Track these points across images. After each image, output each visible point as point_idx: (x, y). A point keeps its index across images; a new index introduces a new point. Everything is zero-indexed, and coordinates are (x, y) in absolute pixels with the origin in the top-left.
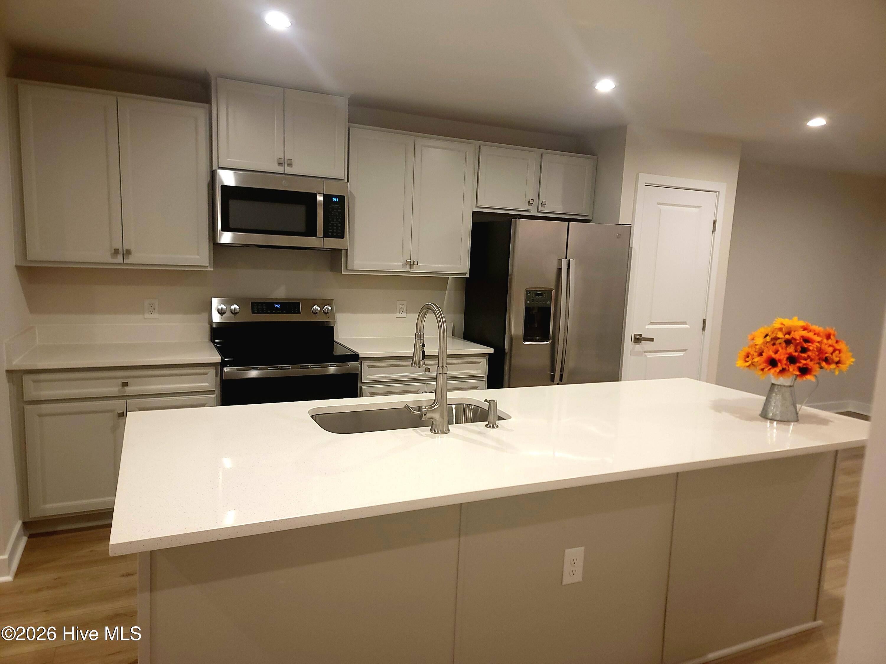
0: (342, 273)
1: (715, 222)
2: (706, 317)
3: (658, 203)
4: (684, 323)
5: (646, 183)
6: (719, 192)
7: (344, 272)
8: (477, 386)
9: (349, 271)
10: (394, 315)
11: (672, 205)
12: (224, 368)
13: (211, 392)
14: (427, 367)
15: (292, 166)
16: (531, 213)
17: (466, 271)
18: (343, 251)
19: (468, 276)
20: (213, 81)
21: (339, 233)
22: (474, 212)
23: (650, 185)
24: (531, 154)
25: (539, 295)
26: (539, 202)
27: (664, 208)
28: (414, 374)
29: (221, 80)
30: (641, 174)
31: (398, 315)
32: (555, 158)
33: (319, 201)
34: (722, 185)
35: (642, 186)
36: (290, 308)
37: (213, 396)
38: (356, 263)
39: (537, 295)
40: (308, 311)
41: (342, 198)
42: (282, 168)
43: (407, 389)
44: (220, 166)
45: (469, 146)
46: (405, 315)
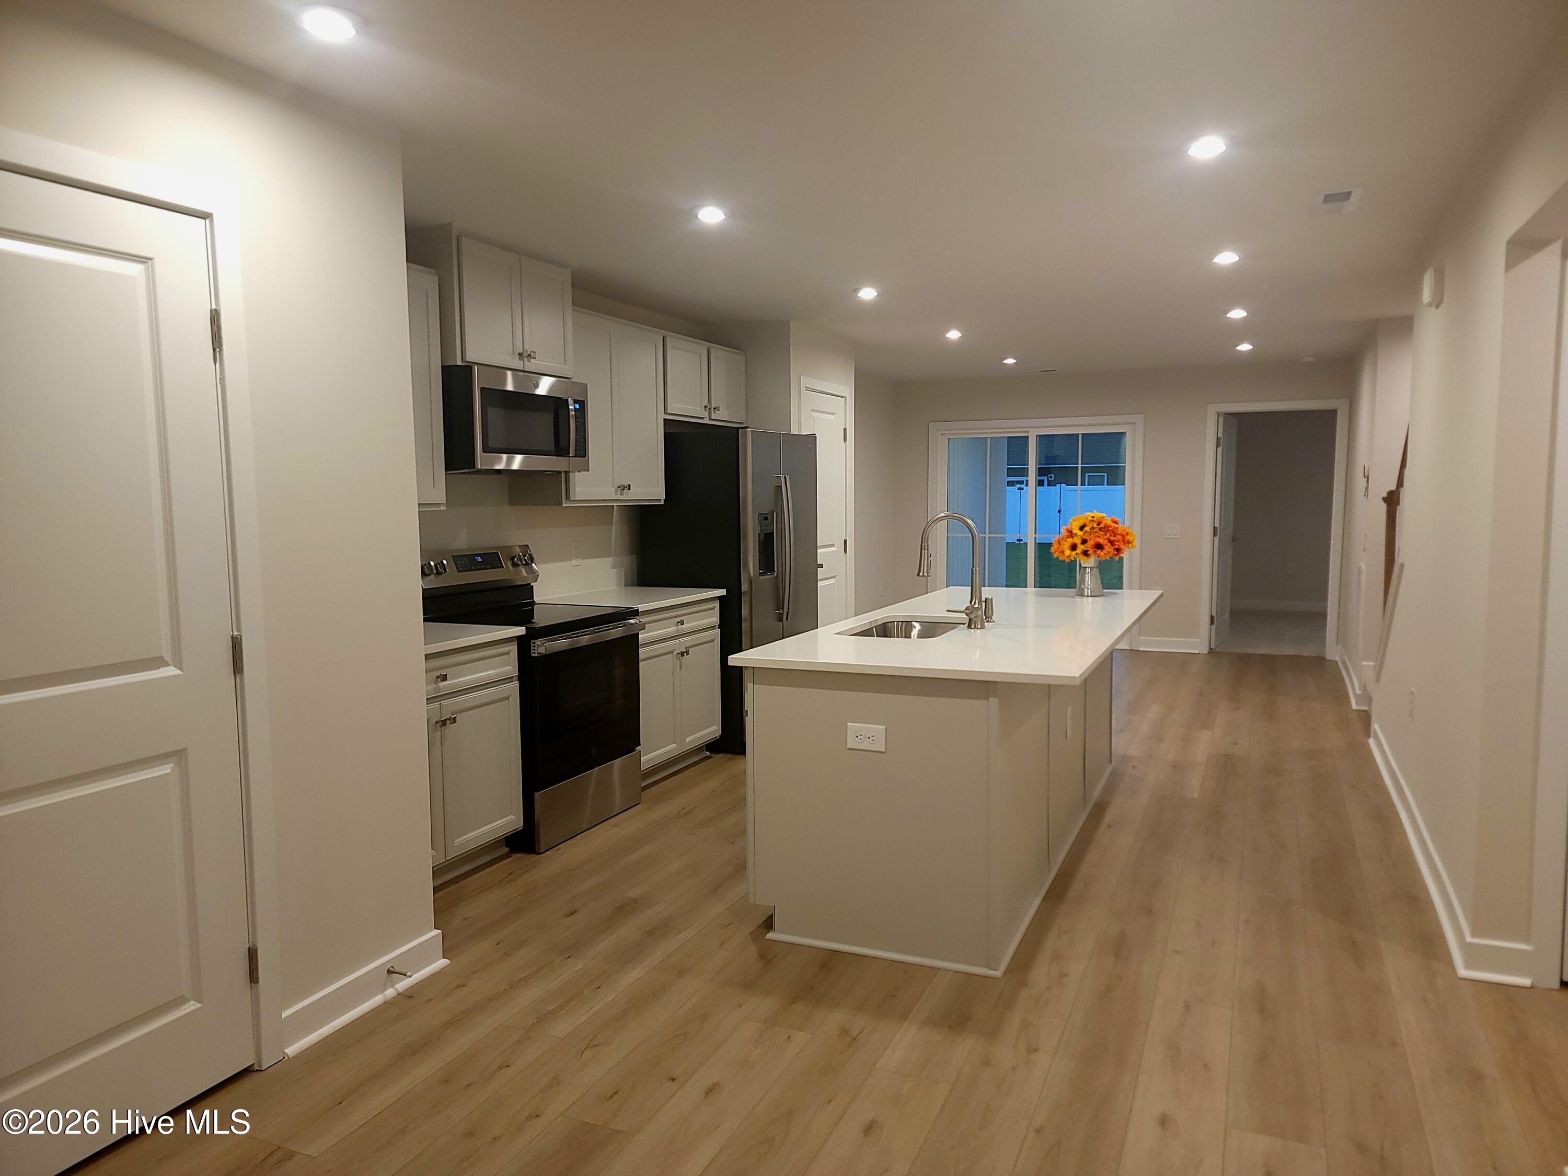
0: (564, 505)
1: (845, 430)
2: (846, 537)
3: (812, 410)
4: (833, 545)
5: (806, 387)
6: (845, 397)
7: (565, 504)
8: (712, 638)
9: (572, 502)
10: (570, 562)
11: (828, 413)
12: (532, 641)
13: (514, 679)
14: (679, 619)
15: (532, 360)
16: (706, 421)
17: (662, 496)
18: (563, 475)
19: (662, 503)
20: (454, 241)
21: (582, 451)
22: (664, 419)
23: (808, 389)
24: (701, 347)
25: (766, 519)
26: (713, 406)
27: (816, 415)
28: (671, 630)
29: (465, 241)
30: (802, 376)
31: (574, 562)
32: (720, 354)
33: (571, 407)
34: (847, 390)
35: (803, 389)
36: (491, 560)
37: (516, 684)
38: (577, 490)
39: (765, 519)
40: (509, 564)
41: (582, 404)
42: (522, 362)
43: (667, 650)
44: (468, 360)
45: (657, 337)
46: (580, 561)
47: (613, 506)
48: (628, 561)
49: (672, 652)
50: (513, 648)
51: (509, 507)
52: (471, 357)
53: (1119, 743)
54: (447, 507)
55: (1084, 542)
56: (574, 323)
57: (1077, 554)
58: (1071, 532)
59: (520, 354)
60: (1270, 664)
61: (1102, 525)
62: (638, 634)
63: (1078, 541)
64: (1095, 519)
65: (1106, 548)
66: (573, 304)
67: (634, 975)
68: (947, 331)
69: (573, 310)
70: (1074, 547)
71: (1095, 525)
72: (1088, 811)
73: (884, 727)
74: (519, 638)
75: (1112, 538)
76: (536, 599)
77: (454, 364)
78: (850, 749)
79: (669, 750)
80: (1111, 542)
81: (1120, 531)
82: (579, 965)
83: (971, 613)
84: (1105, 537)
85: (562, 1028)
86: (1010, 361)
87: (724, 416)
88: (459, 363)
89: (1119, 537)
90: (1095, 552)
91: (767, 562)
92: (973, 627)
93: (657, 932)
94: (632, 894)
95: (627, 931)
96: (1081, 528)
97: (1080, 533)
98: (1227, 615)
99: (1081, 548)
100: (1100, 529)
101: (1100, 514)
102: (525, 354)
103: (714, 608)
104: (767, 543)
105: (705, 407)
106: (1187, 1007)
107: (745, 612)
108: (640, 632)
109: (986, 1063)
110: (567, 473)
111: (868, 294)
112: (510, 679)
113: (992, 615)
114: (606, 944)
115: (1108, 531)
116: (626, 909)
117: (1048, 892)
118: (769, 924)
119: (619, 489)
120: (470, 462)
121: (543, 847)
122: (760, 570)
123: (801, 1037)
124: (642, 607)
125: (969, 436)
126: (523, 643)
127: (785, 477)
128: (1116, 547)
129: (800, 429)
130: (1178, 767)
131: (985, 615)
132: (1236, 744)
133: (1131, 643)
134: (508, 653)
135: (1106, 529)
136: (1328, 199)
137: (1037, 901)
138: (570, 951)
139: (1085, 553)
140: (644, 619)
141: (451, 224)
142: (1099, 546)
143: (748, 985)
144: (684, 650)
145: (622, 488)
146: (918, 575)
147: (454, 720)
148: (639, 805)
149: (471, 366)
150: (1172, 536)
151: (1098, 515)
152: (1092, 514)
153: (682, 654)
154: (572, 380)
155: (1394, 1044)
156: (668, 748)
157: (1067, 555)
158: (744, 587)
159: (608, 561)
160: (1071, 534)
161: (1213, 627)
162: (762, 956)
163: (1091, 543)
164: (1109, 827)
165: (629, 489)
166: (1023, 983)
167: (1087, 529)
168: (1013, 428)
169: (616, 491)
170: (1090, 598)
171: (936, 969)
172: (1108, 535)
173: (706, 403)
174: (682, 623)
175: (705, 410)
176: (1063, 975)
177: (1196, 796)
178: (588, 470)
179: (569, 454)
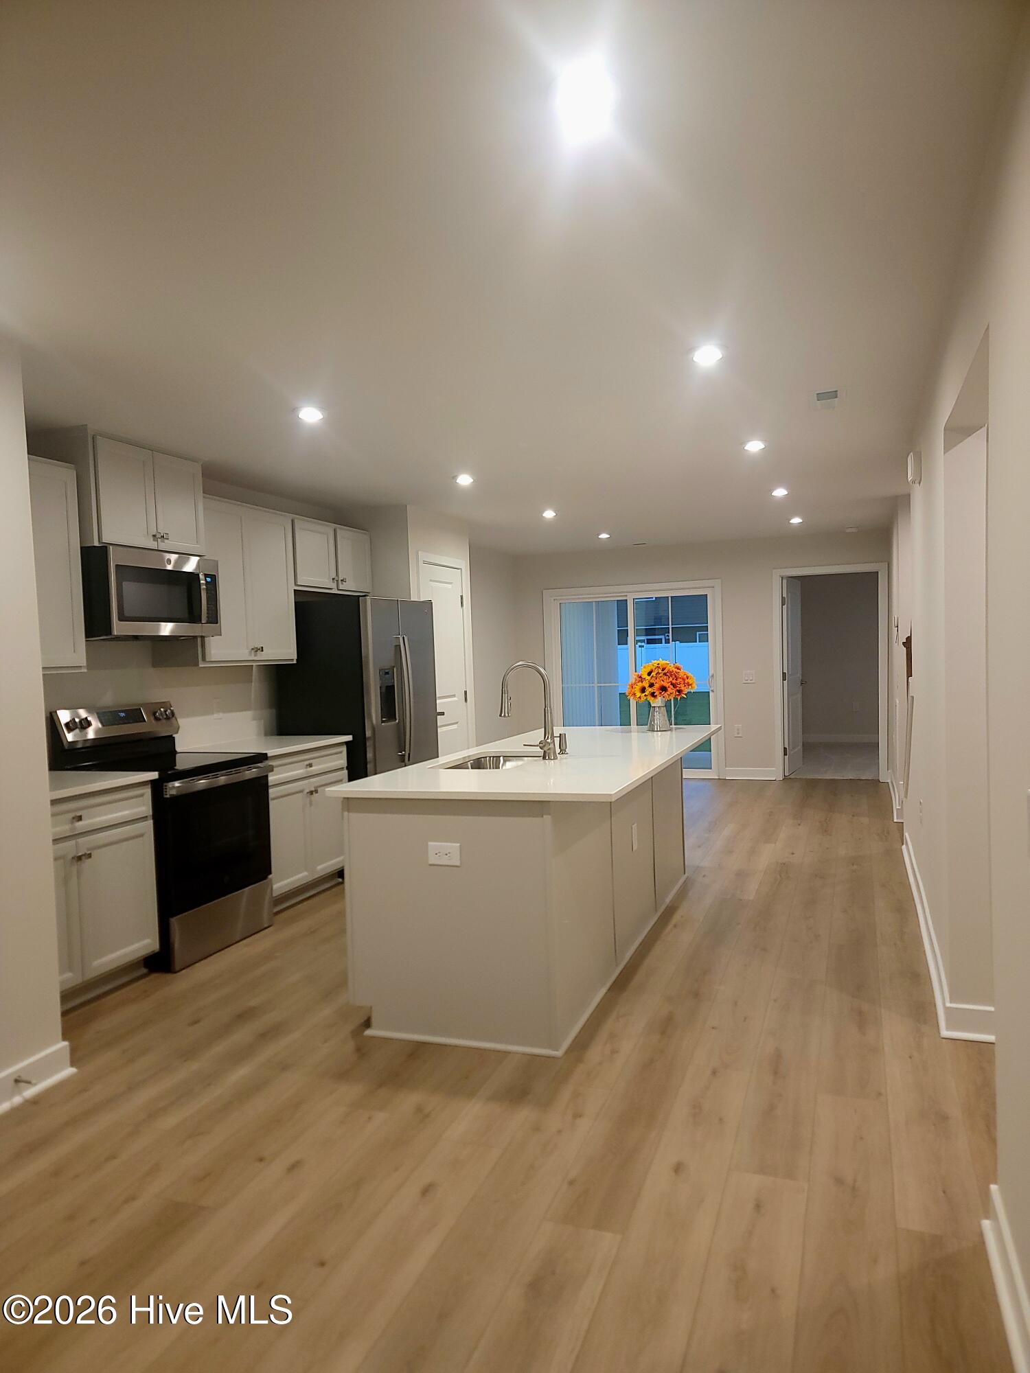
0: (201, 666)
1: (462, 597)
2: (466, 688)
3: (430, 580)
6: (462, 569)
7: (201, 664)
8: (340, 778)
9: (208, 663)
10: (212, 716)
11: (445, 583)
12: (165, 784)
13: (149, 817)
14: (307, 762)
15: (166, 541)
16: (335, 591)
17: (295, 657)
18: (199, 639)
19: (295, 662)
20: (90, 439)
21: (214, 618)
22: (295, 590)
23: (425, 562)
24: (328, 528)
25: (387, 673)
26: (340, 579)
27: (433, 584)
28: (299, 771)
29: (99, 439)
30: (419, 552)
31: (215, 716)
32: (345, 534)
33: (202, 582)
34: (463, 563)
35: (421, 563)
36: (134, 715)
37: (150, 822)
38: (213, 652)
39: (385, 673)
40: (152, 718)
41: (214, 577)
42: (156, 543)
43: (297, 790)
44: (104, 541)
45: (286, 520)
46: (221, 715)
47: (252, 666)
48: (268, 714)
49: (301, 791)
50: (148, 791)
51: (152, 669)
52: (107, 538)
53: (693, 857)
54: (87, 669)
55: (651, 685)
56: (204, 509)
57: (645, 695)
58: (640, 677)
59: (154, 536)
60: (833, 786)
61: (666, 671)
62: (267, 776)
63: (646, 684)
64: (659, 665)
65: (669, 689)
66: (204, 493)
67: (240, 1074)
68: (543, 512)
69: (204, 497)
70: (643, 690)
71: (660, 671)
72: (659, 914)
73: (459, 844)
74: (153, 782)
75: (674, 681)
76: (178, 749)
77: (92, 545)
78: (431, 865)
79: (301, 877)
80: (674, 685)
81: (681, 675)
82: (194, 1066)
83: (544, 746)
84: (668, 681)
85: (170, 1121)
86: (604, 536)
87: (350, 586)
88: (96, 544)
89: (680, 680)
90: (660, 693)
91: (389, 710)
92: (547, 758)
93: (266, 1036)
94: (253, 1003)
95: (242, 1035)
96: (649, 674)
97: (649, 678)
98: (800, 747)
99: (649, 690)
100: (665, 674)
101: (664, 662)
102: (158, 536)
103: (341, 752)
104: (388, 695)
105: (333, 579)
106: (714, 1073)
107: (370, 755)
108: (270, 774)
109: (537, 1129)
110: (203, 637)
111: (465, 480)
112: (144, 819)
113: (566, 748)
114: (220, 1048)
115: (671, 675)
116: (243, 1016)
117: (614, 982)
118: (367, 1024)
119: (253, 651)
120: (108, 630)
121: (177, 966)
122: (382, 718)
123: (380, 1117)
124: (270, 753)
125: (580, 601)
126: (156, 787)
127: (403, 638)
128: (678, 688)
129: (419, 597)
130: (741, 875)
131: (560, 748)
132: (793, 854)
133: (719, 773)
134: (142, 795)
135: (668, 674)
136: (820, 396)
137: (604, 990)
138: (188, 1054)
139: (653, 695)
140: (271, 763)
141: (86, 425)
142: (663, 689)
143: (343, 1075)
144: (313, 789)
145: (256, 650)
146: (500, 716)
147: (90, 856)
148: (271, 928)
149: (106, 547)
150: (749, 681)
151: (662, 662)
152: (658, 662)
153: (311, 793)
154: (205, 558)
155: (880, 1094)
156: (300, 875)
157: (638, 696)
158: (368, 733)
159: (249, 714)
160: (641, 679)
161: (787, 757)
162: (358, 1050)
163: (657, 686)
164: (675, 926)
165: (262, 651)
166: (579, 1060)
167: (653, 674)
168: (612, 593)
169: (250, 653)
170: (659, 733)
171: (507, 1053)
172: (671, 679)
173: (334, 575)
174: (310, 765)
175: (334, 582)
176: (614, 1052)
177: (752, 898)
178: (221, 635)
179: (201, 621)
